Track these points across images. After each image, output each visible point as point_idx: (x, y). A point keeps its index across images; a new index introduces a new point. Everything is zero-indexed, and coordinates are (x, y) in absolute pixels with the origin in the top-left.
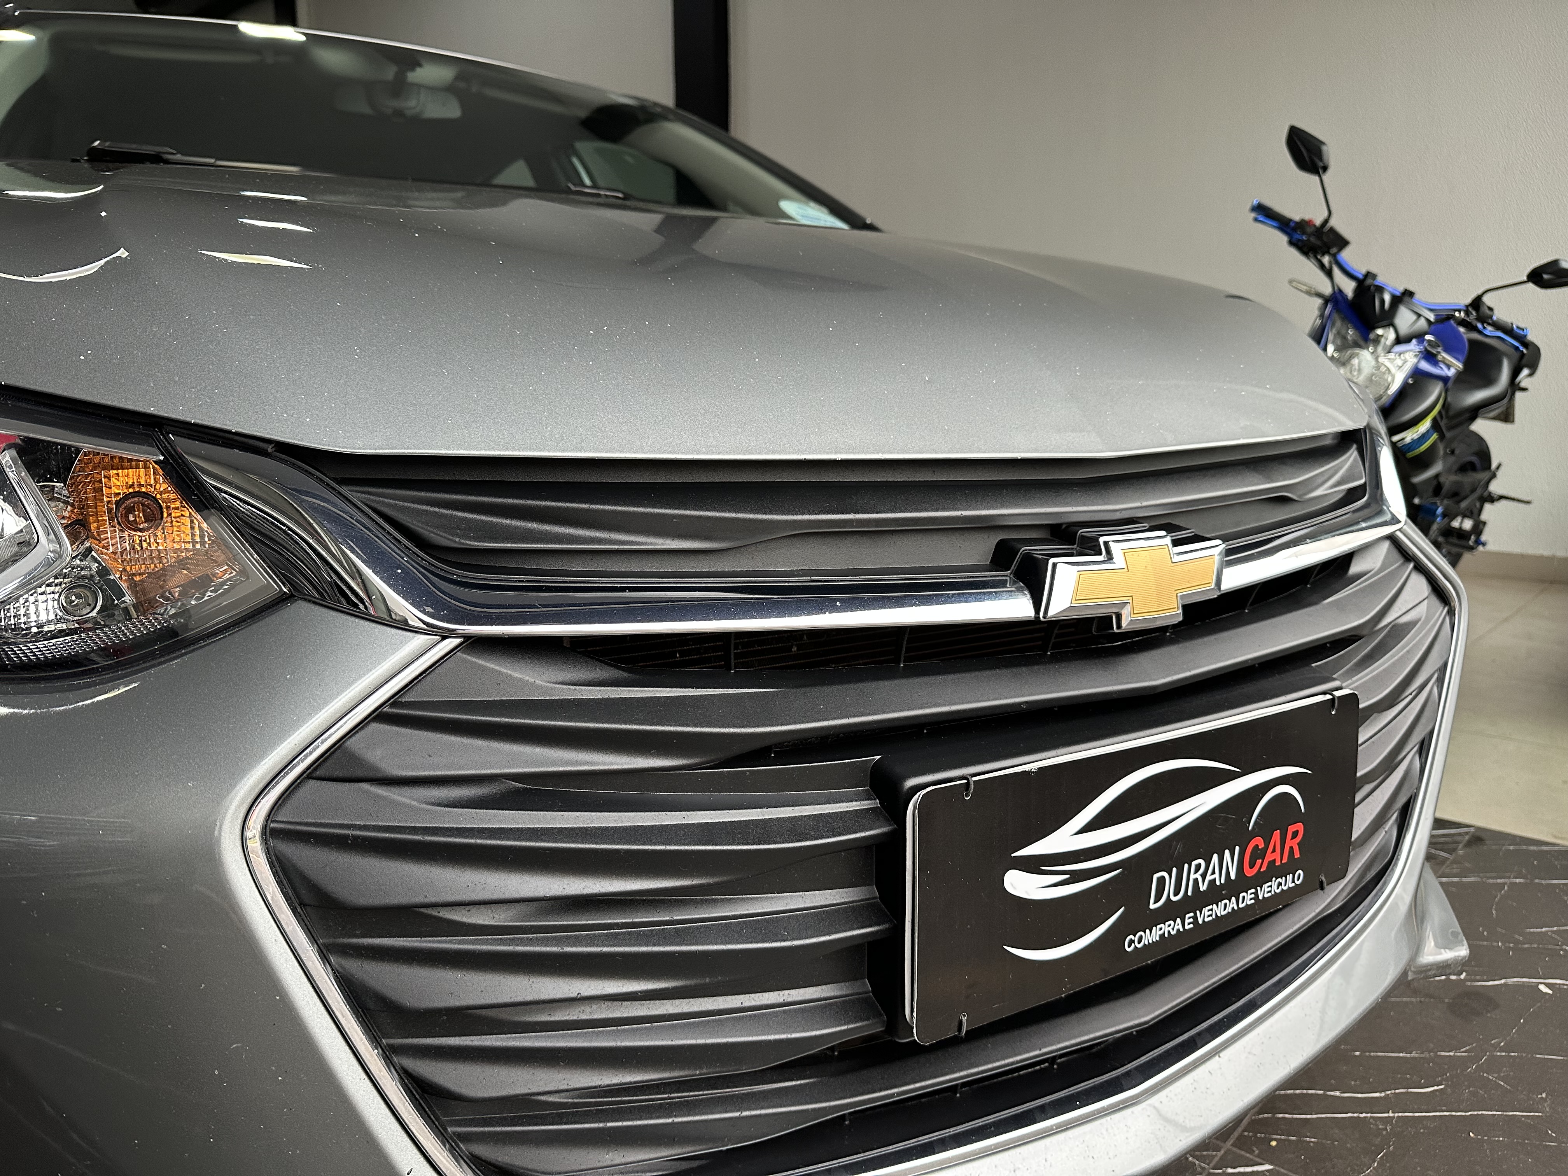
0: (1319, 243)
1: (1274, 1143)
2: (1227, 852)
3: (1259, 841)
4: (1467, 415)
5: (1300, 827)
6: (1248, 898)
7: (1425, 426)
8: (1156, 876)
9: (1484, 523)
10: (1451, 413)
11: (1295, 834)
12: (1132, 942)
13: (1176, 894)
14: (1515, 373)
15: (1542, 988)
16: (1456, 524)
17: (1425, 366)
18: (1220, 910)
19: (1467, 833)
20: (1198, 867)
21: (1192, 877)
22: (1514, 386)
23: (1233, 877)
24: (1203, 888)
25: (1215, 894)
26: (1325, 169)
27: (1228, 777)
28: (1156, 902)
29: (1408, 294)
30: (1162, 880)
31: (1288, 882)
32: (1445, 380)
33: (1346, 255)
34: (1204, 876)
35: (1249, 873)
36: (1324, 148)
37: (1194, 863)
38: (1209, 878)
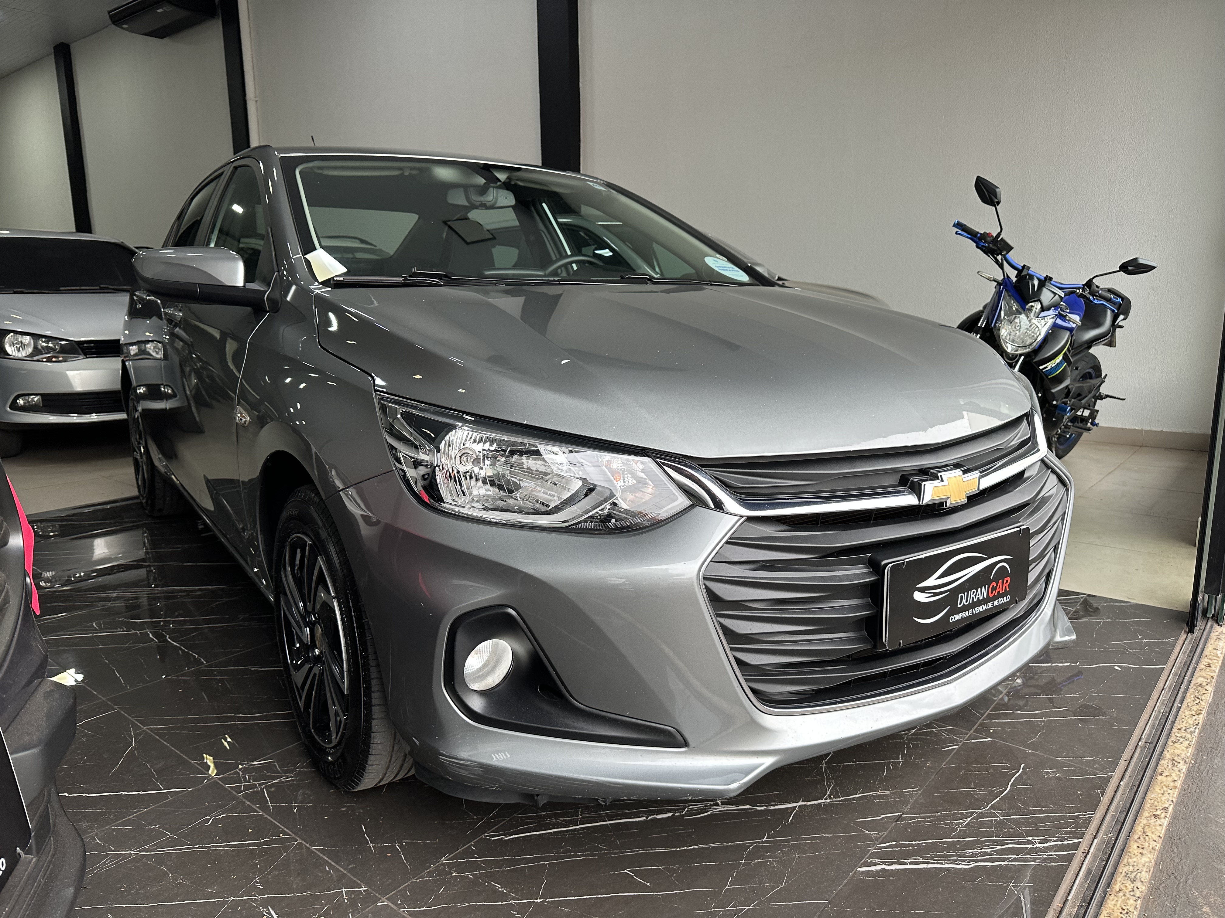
0: (995, 248)
1: (991, 731)
2: (983, 587)
3: (994, 584)
4: (1086, 346)
5: (1009, 578)
6: (990, 605)
7: (1060, 358)
8: (960, 595)
9: (1097, 411)
10: (1076, 346)
11: (1007, 581)
12: (952, 619)
13: (966, 602)
14: (1115, 318)
15: (1117, 668)
16: (1079, 413)
17: (1059, 321)
18: (981, 609)
19: (1082, 597)
20: (974, 592)
21: (972, 596)
22: (1114, 326)
23: (985, 597)
24: (975, 600)
25: (979, 603)
26: (998, 203)
27: (984, 559)
28: (960, 604)
29: (1048, 279)
30: (962, 596)
31: (1005, 600)
32: (1071, 330)
33: (1011, 255)
34: (976, 596)
35: (991, 596)
36: (997, 190)
37: (972, 591)
38: (977, 597)
